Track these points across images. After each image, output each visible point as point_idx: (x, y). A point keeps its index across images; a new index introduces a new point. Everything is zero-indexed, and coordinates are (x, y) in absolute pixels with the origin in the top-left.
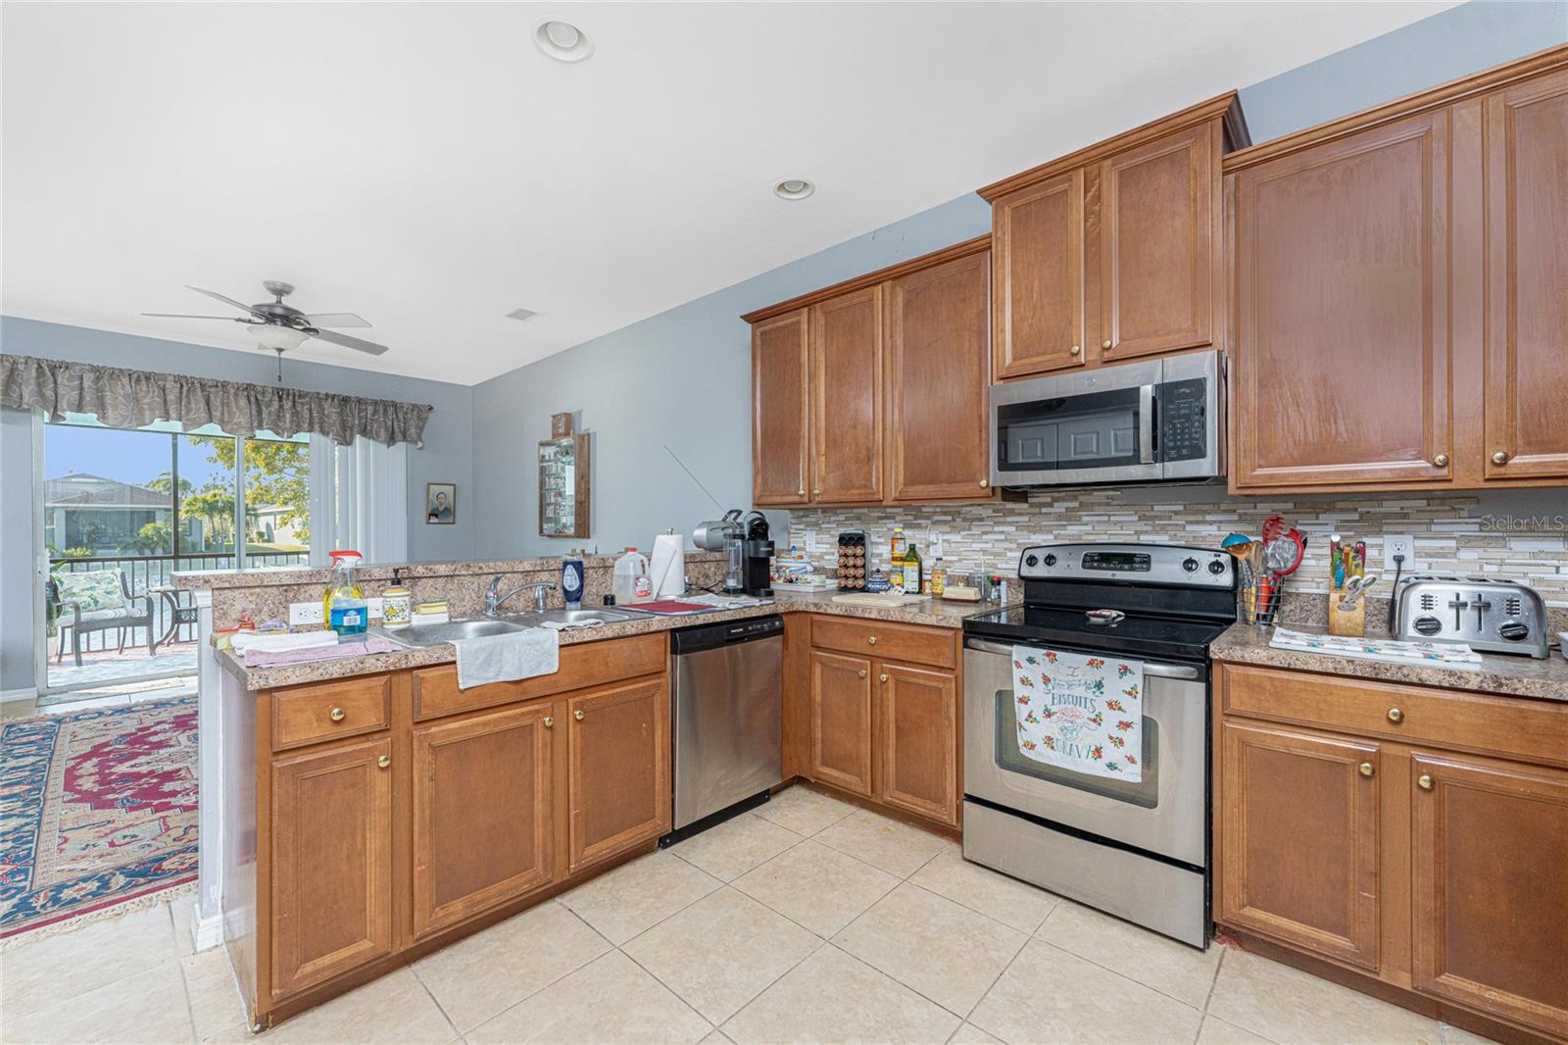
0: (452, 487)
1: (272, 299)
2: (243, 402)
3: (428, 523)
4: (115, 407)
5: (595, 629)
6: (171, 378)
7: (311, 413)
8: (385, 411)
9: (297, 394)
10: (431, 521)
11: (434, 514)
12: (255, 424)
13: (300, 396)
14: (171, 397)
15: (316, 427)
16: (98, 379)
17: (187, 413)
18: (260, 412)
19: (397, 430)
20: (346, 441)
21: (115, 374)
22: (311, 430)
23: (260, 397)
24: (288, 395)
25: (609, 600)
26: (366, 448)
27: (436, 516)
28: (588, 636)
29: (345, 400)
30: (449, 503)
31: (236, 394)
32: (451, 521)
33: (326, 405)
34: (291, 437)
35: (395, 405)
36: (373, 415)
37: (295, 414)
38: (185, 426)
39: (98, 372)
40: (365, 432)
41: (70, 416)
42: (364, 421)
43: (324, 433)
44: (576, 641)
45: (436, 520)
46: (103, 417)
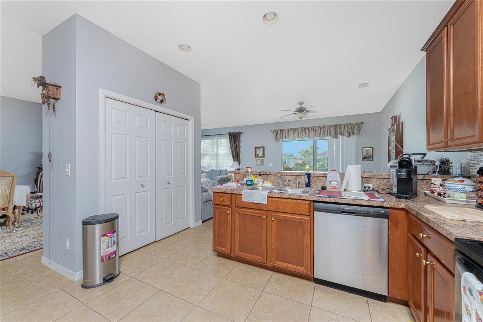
0: (372, 149)
1: (299, 106)
2: (312, 131)
3: (363, 161)
4: (291, 137)
5: (280, 194)
6: (299, 129)
7: (327, 131)
8: (348, 127)
9: (324, 127)
10: (364, 160)
11: (364, 158)
12: (315, 136)
13: (325, 127)
14: (299, 133)
15: (329, 135)
16: (288, 131)
17: (302, 136)
18: (316, 133)
19: (351, 132)
20: (336, 137)
21: (290, 130)
22: (327, 136)
23: (316, 129)
24: (322, 127)
25: (324, 188)
26: (343, 139)
27: (366, 158)
28: (278, 196)
29: (336, 126)
30: (371, 154)
31: (311, 130)
32: (372, 160)
33: (331, 128)
34: (322, 138)
35: (351, 125)
36: (344, 129)
37: (324, 132)
38: (302, 139)
39: (288, 129)
40: (342, 134)
41: (284, 139)
42: (341, 131)
43: (331, 136)
44: (273, 196)
45: (366, 160)
46: (289, 139)
